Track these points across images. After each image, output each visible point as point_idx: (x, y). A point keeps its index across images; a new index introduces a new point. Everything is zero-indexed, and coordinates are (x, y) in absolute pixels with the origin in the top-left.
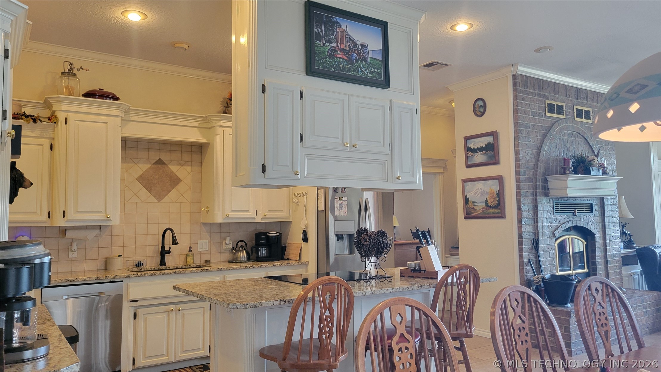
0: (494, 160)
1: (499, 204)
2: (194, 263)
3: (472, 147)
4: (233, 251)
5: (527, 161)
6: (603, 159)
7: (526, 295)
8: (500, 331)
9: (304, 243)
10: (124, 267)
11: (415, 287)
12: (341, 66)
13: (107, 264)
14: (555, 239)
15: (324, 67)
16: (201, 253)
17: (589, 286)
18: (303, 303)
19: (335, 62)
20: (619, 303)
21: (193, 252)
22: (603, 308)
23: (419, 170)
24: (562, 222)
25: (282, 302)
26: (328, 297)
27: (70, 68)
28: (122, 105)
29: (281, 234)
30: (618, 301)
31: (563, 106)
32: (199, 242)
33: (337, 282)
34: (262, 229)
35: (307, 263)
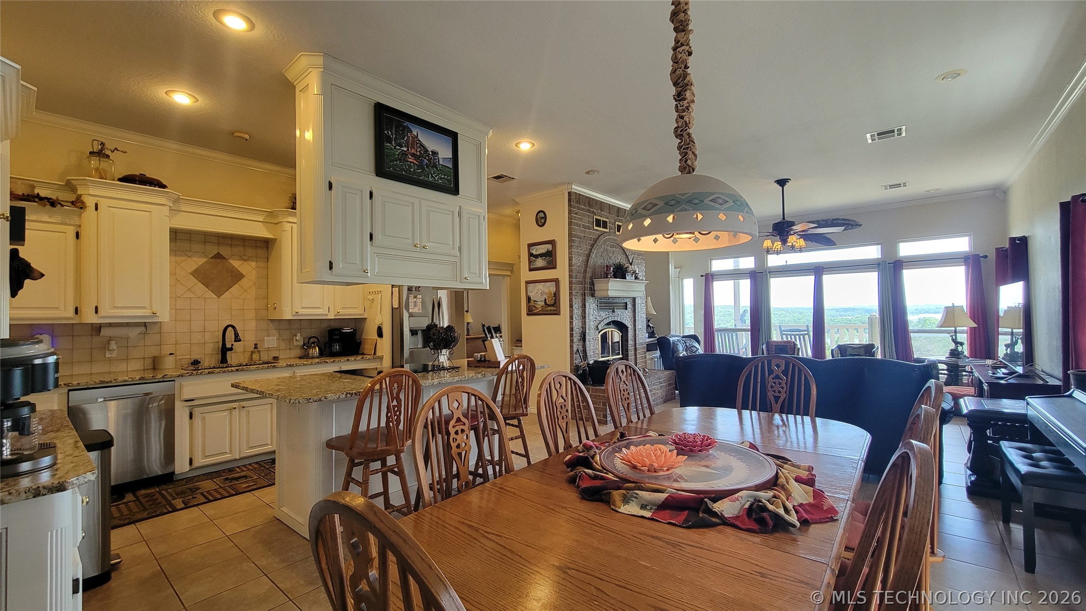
0: (552, 265)
1: (555, 303)
2: (260, 360)
3: (535, 253)
4: (305, 347)
5: (579, 267)
6: (636, 267)
7: (567, 378)
8: (545, 409)
9: (379, 339)
10: (177, 366)
11: (479, 376)
12: (412, 170)
13: (155, 363)
14: (598, 331)
15: (394, 169)
16: (268, 349)
17: (617, 369)
18: (370, 395)
19: (405, 166)
20: (638, 381)
21: (259, 349)
22: (627, 385)
23: (485, 272)
24: (604, 317)
25: (348, 395)
26: (396, 388)
27: (101, 148)
28: (170, 194)
29: (356, 330)
30: (637, 379)
31: (607, 222)
32: (266, 338)
33: (404, 373)
34: (335, 325)
35: (381, 357)
